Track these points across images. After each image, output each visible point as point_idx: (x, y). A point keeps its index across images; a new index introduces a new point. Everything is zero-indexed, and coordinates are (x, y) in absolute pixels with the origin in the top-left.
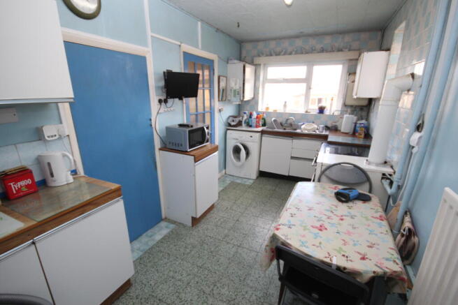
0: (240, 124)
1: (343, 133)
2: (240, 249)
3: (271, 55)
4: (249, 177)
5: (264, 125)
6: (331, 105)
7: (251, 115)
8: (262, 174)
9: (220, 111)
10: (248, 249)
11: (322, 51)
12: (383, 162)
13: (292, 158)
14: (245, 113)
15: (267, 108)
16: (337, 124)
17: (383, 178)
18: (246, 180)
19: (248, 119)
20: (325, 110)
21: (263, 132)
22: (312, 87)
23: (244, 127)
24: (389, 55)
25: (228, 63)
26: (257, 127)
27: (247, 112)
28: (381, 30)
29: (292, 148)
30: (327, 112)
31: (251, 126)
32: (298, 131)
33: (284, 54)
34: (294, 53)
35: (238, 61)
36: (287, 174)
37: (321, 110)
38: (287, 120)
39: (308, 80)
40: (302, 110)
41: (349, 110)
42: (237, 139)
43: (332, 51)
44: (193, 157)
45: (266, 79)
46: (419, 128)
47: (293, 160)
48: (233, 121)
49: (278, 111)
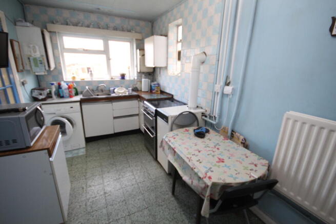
0: (49, 96)
1: (144, 92)
2: (132, 216)
3: (67, 24)
4: (78, 148)
5: (77, 94)
6: (129, 72)
7: (59, 86)
8: (89, 140)
9: (23, 84)
10: (138, 211)
11: (115, 29)
12: (196, 106)
13: (115, 118)
14: (52, 84)
15: (74, 78)
16: (137, 86)
17: (202, 116)
18: (76, 151)
19: (56, 90)
20: (126, 76)
21: (82, 102)
22: (111, 57)
23: (56, 100)
24: (168, 39)
25: (15, 25)
26: (71, 96)
27: (54, 83)
28: (151, 22)
29: (113, 110)
30: (127, 78)
31: (63, 97)
32: (113, 95)
33: (82, 26)
34: (91, 26)
35: (31, 25)
36: (113, 133)
37: (123, 76)
38: (98, 87)
39: (106, 51)
40: (107, 78)
41: (143, 75)
42: (54, 113)
43: (123, 30)
44: (46, 151)
45: (64, 48)
46: (227, 84)
47: (115, 120)
48: (41, 94)
49: (86, 80)
